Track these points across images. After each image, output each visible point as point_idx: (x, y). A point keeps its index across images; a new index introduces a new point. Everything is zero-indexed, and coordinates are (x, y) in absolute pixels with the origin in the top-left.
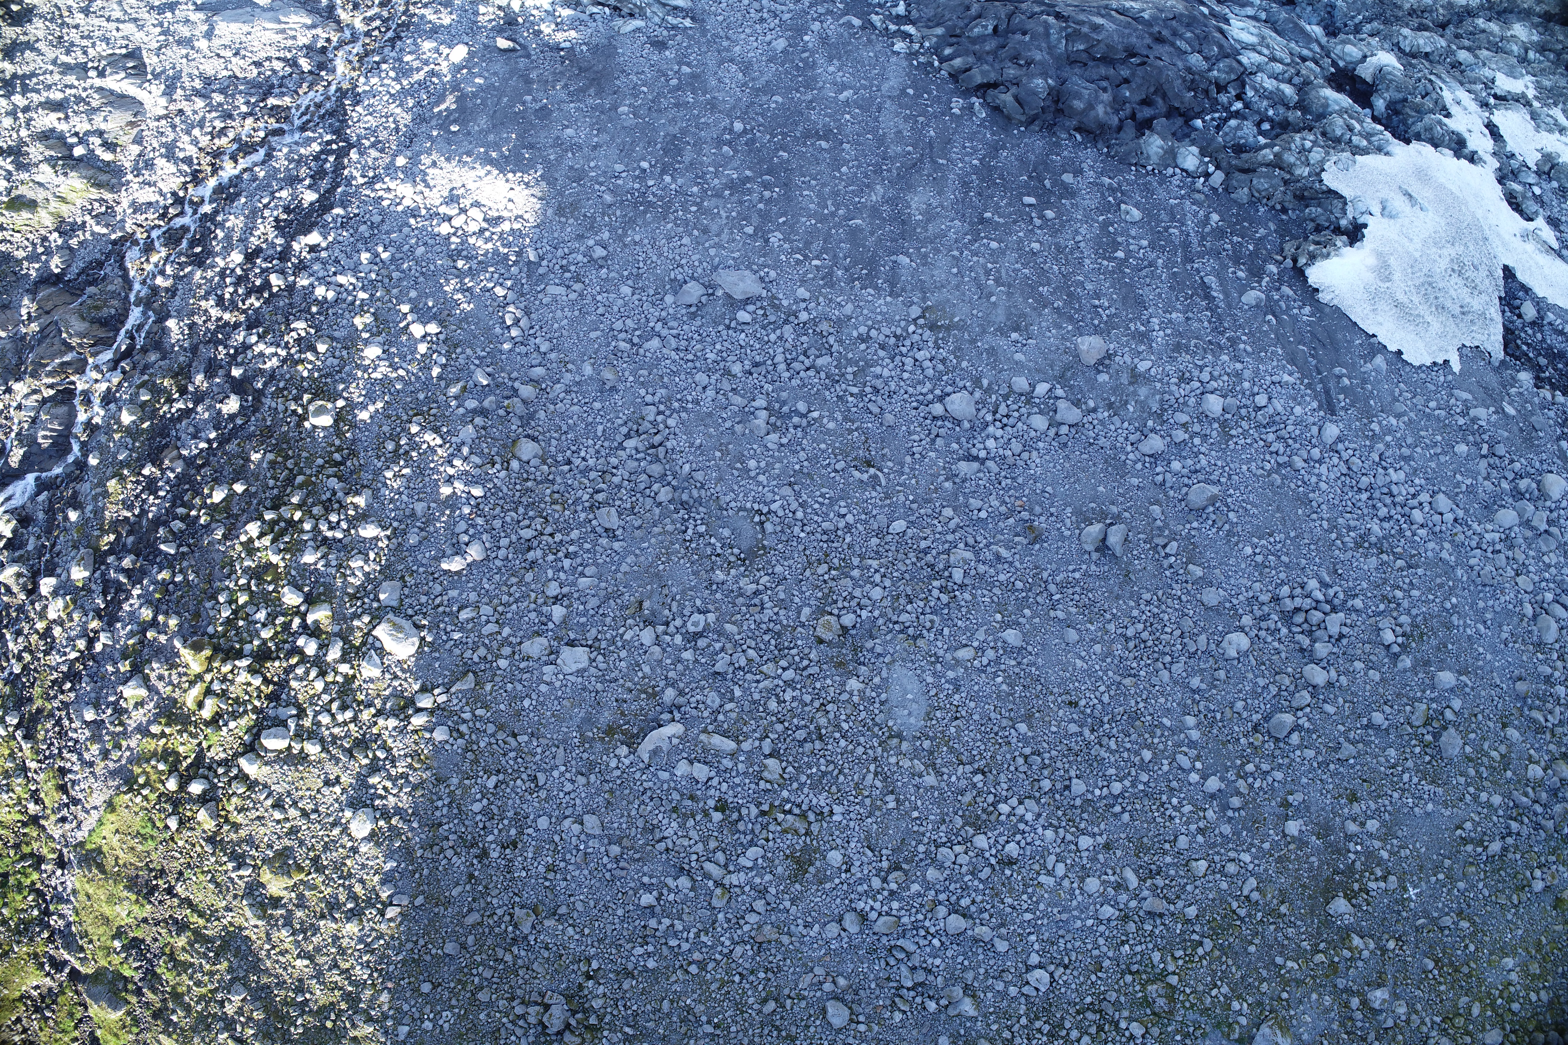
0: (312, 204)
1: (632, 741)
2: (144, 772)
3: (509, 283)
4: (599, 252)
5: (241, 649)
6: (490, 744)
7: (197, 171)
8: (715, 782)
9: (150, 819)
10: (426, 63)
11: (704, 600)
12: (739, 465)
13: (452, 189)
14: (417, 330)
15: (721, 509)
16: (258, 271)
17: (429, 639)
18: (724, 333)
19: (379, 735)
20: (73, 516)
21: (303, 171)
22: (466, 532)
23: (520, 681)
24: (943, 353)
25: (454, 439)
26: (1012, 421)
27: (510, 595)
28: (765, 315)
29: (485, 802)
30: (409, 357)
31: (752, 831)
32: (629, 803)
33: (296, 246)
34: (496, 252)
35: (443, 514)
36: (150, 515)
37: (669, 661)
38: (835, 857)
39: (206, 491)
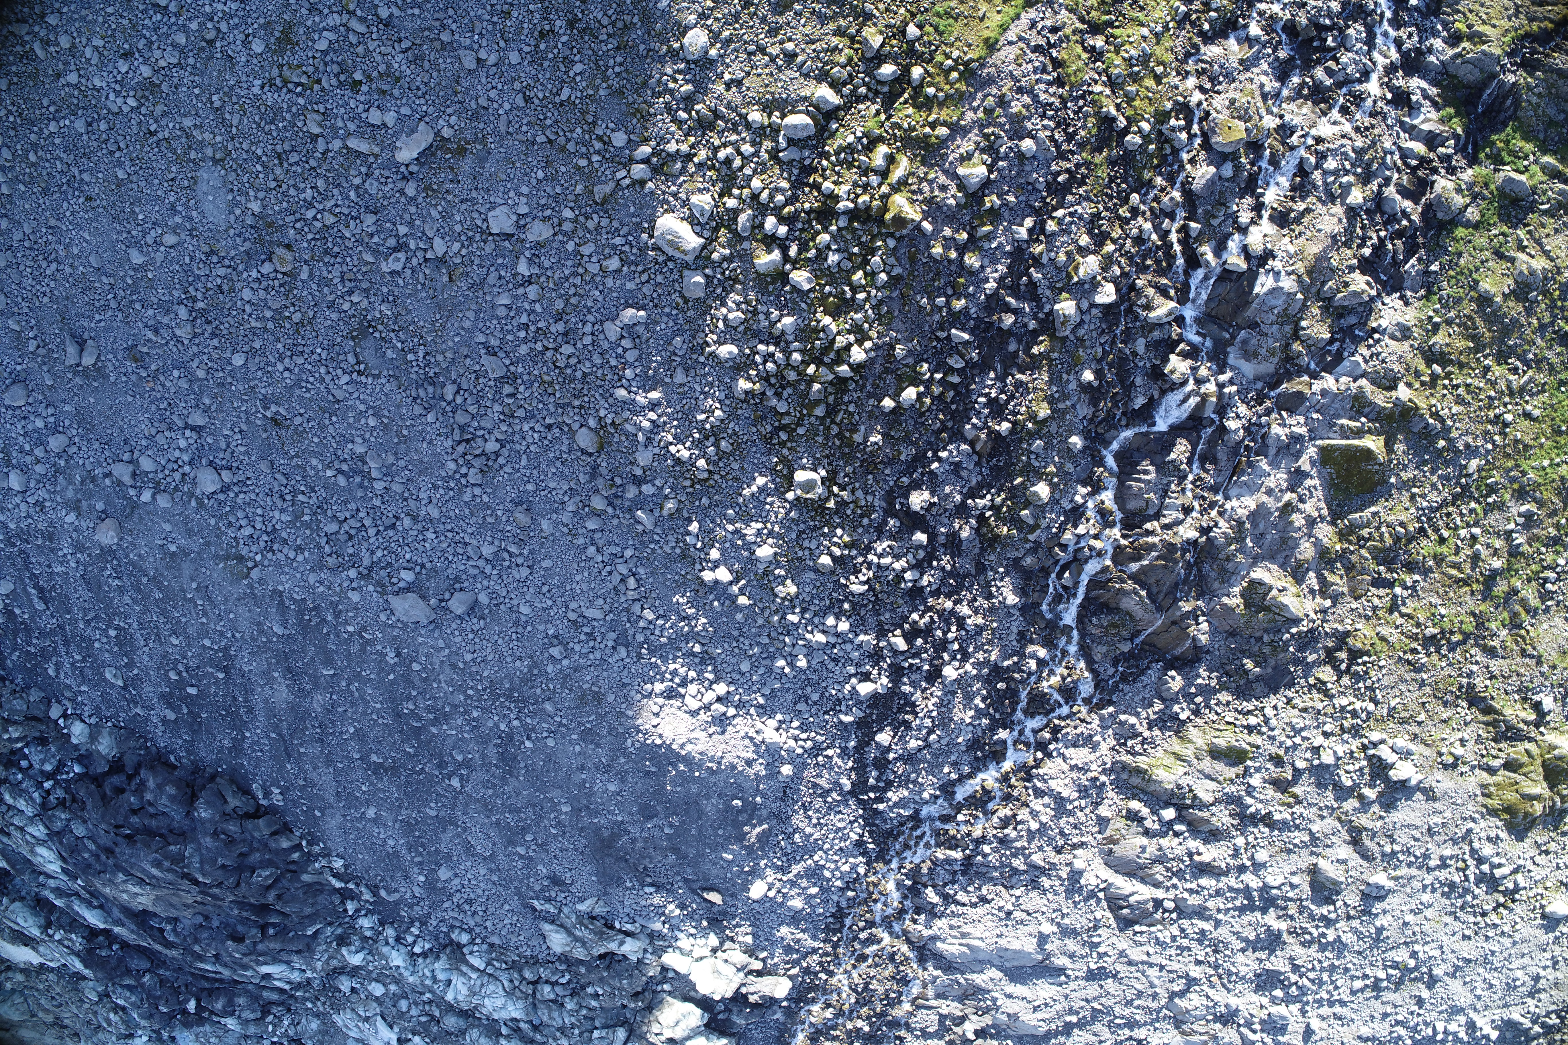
0: (881, 730)
1: (440, 143)
2: (952, 84)
3: (642, 624)
4: (555, 651)
5: (851, 221)
6: (571, 131)
7: (1029, 781)
8: (361, 108)
9: (941, 34)
10: (793, 884)
11: (397, 285)
12: (386, 421)
13: (723, 732)
14: (723, 575)
15: (396, 377)
16: (924, 656)
17: (645, 236)
18: (425, 560)
19: (687, 135)
20: (1088, 376)
21: (900, 768)
22: (625, 350)
23: (549, 196)
24: (231, 533)
25: (657, 451)
26: (171, 466)
27: (574, 285)
28: (390, 577)
29: (571, 74)
30: (727, 545)
31: (326, 64)
32: (439, 84)
33: (885, 680)
34: (665, 659)
35: (656, 370)
36: (992, 375)
37: (417, 222)
38: (258, 47)
39: (928, 401)
